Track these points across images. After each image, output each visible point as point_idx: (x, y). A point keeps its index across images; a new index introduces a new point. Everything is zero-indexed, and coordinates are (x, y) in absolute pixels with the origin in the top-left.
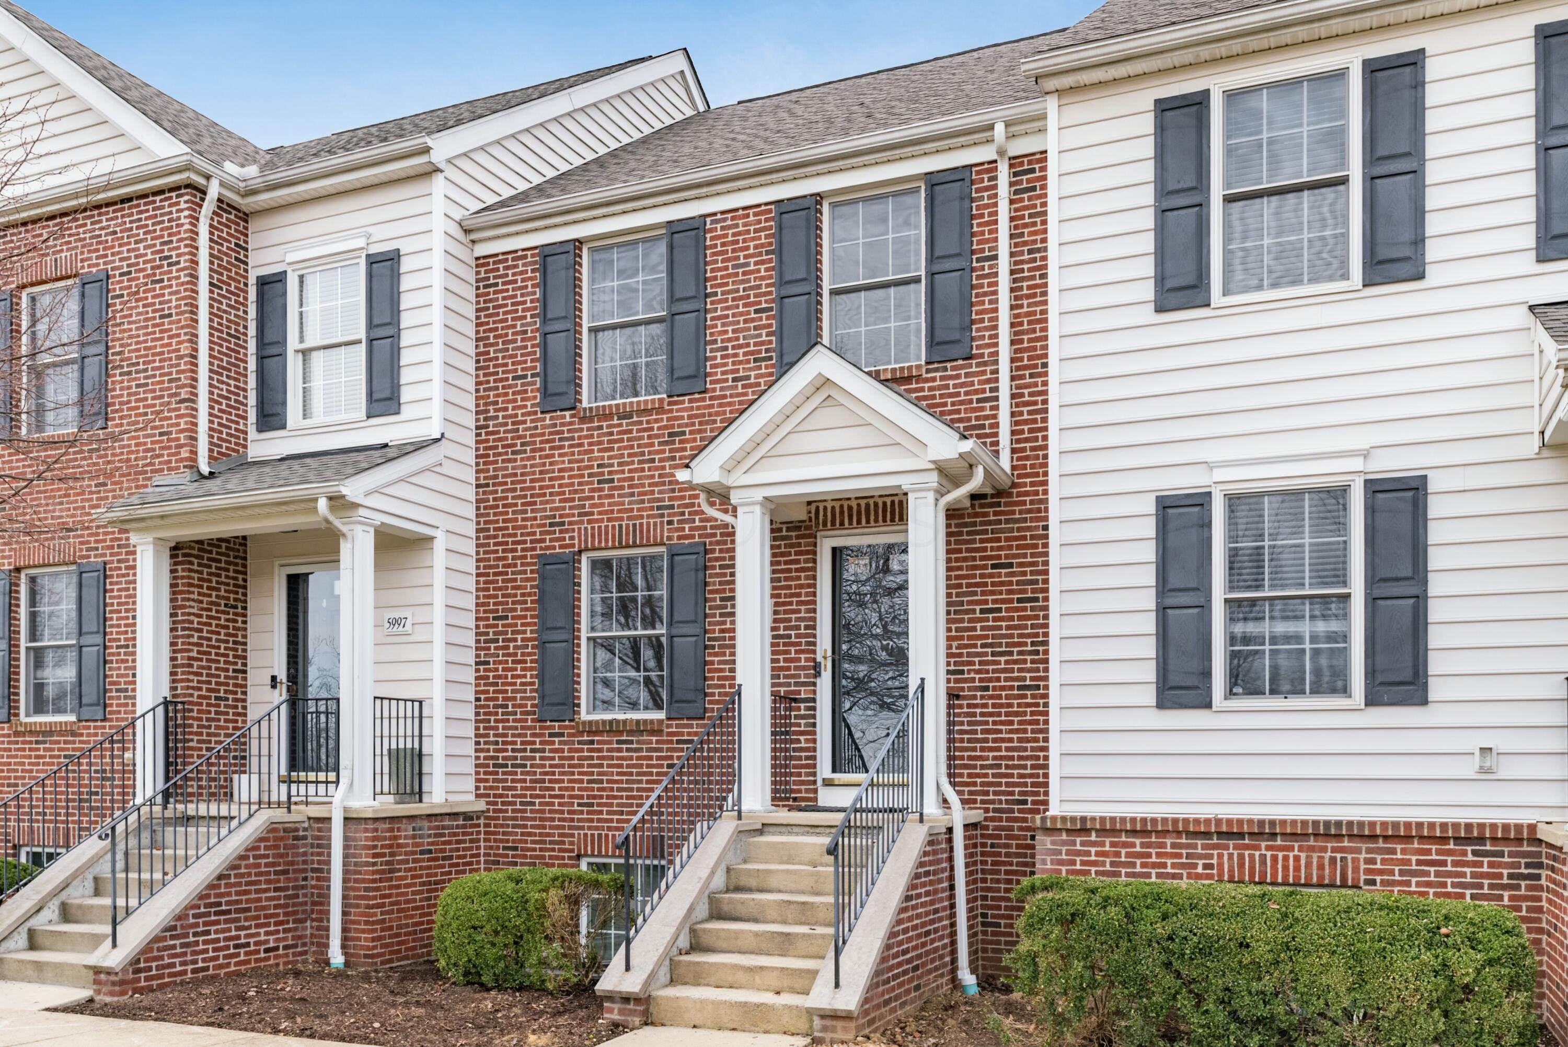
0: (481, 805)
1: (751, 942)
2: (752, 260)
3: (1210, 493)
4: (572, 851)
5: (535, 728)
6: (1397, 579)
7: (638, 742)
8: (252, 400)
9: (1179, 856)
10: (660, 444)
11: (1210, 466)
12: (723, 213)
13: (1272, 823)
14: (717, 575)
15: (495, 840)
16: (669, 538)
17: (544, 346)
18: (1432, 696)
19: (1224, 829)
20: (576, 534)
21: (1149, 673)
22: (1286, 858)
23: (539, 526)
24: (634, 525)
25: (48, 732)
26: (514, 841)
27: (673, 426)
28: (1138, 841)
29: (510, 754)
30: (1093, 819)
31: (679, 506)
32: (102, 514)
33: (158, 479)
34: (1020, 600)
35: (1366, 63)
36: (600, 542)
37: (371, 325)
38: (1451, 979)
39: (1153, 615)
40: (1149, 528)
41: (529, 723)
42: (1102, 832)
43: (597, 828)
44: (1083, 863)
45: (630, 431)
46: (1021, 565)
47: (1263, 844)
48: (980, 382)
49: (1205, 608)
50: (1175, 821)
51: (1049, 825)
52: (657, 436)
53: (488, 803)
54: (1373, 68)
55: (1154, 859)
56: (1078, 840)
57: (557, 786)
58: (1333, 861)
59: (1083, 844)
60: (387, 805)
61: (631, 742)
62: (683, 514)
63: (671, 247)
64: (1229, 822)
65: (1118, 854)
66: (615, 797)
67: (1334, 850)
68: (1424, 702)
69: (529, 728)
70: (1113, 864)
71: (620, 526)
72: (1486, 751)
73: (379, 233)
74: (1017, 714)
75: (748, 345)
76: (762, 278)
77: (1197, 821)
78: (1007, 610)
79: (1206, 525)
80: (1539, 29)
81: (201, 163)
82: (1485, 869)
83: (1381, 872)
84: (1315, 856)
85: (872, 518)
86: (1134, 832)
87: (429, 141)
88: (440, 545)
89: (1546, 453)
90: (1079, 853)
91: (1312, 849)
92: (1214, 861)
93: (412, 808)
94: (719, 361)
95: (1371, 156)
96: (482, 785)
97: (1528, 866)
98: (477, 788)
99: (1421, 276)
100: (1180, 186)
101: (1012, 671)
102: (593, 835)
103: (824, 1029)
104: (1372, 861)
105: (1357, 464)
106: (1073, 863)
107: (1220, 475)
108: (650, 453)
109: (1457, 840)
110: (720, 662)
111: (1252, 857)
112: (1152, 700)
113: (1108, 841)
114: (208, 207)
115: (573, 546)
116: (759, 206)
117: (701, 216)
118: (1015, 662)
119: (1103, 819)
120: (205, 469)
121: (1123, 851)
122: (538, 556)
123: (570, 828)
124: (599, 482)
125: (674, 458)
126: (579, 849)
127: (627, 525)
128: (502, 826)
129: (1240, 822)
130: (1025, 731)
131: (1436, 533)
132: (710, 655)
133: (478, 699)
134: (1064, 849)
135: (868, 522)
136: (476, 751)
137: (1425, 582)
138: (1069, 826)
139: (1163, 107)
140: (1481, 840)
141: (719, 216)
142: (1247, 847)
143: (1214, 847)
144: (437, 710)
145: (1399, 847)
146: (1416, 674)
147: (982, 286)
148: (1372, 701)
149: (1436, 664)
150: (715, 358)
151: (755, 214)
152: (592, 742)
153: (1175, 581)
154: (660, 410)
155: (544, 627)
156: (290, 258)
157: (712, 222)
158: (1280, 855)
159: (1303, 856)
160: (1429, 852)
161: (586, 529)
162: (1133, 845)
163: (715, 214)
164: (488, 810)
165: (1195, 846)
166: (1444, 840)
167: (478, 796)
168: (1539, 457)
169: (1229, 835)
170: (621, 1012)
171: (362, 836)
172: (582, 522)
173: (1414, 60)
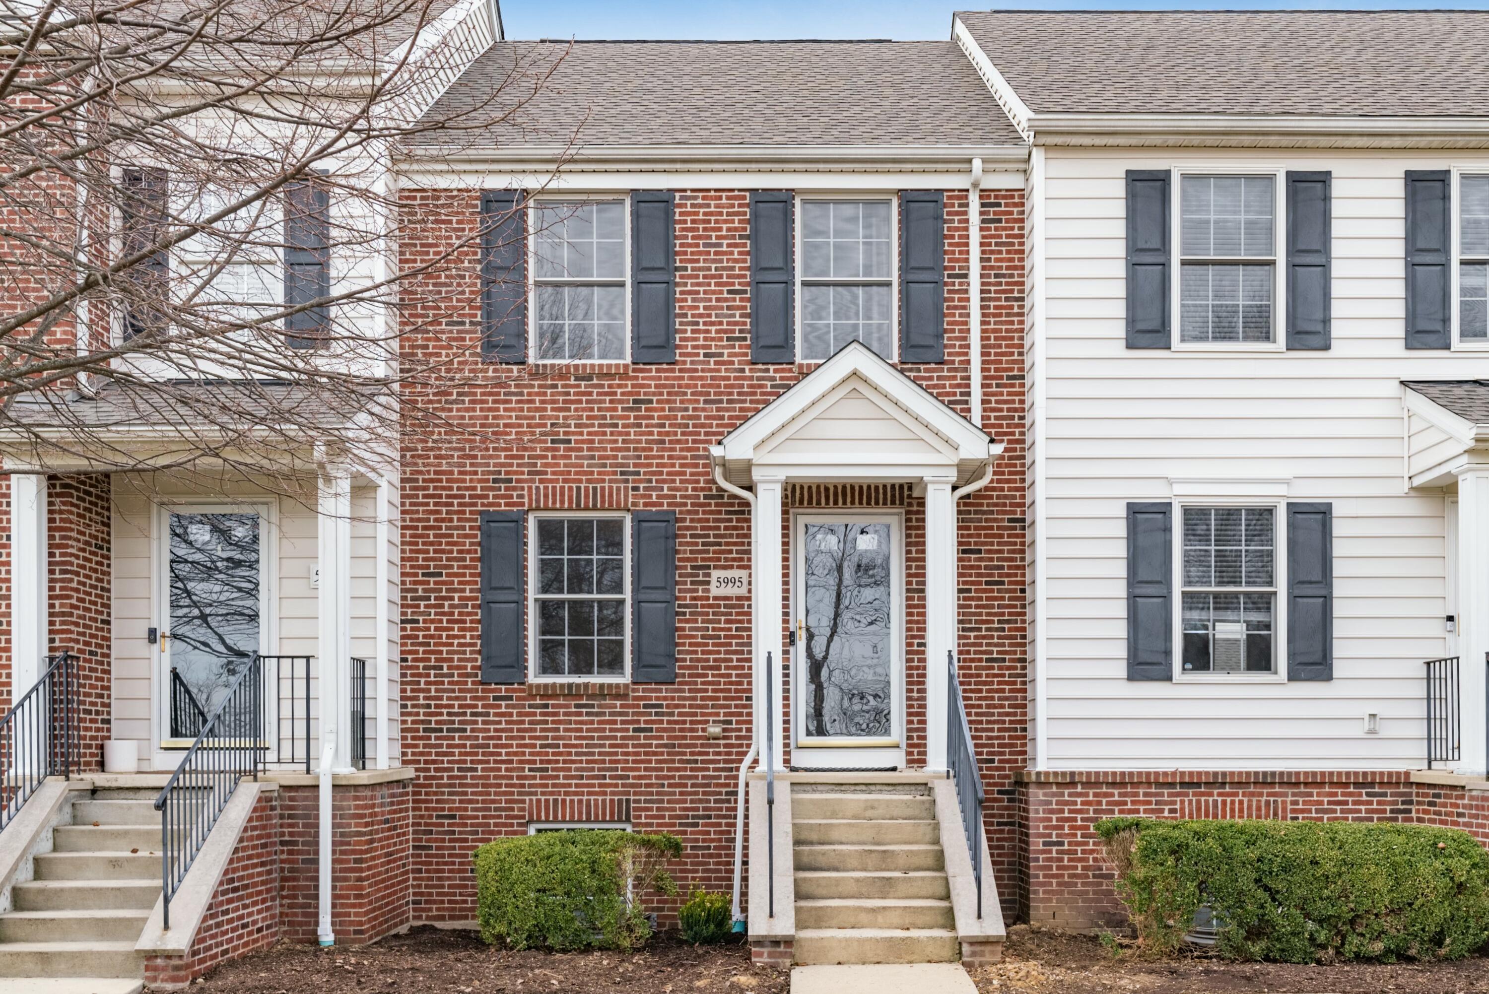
0: (409, 773)
1: (853, 888)
2: (725, 242)
3: (1170, 504)
4: (523, 817)
5: (477, 691)
6: (1311, 582)
7: (600, 706)
9: (1150, 803)
10: (623, 409)
11: (1170, 482)
12: (693, 190)
13: (1224, 774)
14: (688, 544)
15: (427, 809)
16: (634, 504)
17: (485, 294)
18: (1335, 674)
19: (1187, 780)
20: (525, 493)
21: (1121, 650)
22: (1233, 802)
23: (480, 481)
24: (595, 489)
26: (450, 809)
27: (639, 394)
28: (1116, 792)
29: (445, 718)
30: (1081, 773)
31: (645, 473)
34: (987, 583)
35: (1289, 174)
36: (554, 502)
37: (290, 248)
38: (1452, 879)
39: (1125, 602)
40: (1121, 529)
41: (470, 686)
42: (1088, 784)
43: (552, 793)
44: (1070, 811)
45: (590, 394)
46: (989, 551)
47: (1216, 792)
48: (951, 386)
49: (1167, 598)
50: (1148, 774)
51: (1043, 779)
52: (620, 402)
53: (417, 770)
54: (1295, 179)
55: (1129, 806)
56: (1066, 792)
57: (503, 751)
58: (1268, 803)
59: (1070, 795)
60: (350, 772)
61: (593, 706)
62: (650, 481)
64: (1191, 774)
65: (1099, 803)
66: (573, 762)
67: (1269, 795)
68: (1329, 678)
69: (469, 691)
70: (1095, 811)
71: (579, 488)
72: (1373, 716)
74: (985, 683)
75: (721, 323)
76: (736, 261)
77: (1165, 774)
78: (976, 591)
79: (1168, 529)
80: (1408, 173)
82: (1375, 806)
83: (1302, 811)
84: (1254, 799)
85: (849, 500)
86: (1114, 784)
88: (383, 497)
89: (1412, 494)
90: (1067, 803)
91: (1252, 794)
92: (1178, 807)
94: (689, 334)
95: (1293, 249)
96: (409, 751)
97: (1403, 803)
98: (404, 754)
99: (1327, 347)
100: (1148, 246)
101: (981, 645)
102: (547, 801)
103: (974, 954)
104: (1296, 803)
105: (1282, 490)
106: (1063, 811)
107: (1178, 489)
108: (612, 417)
109: (1356, 784)
110: (691, 629)
111: (1207, 802)
112: (1124, 674)
113: (1091, 792)
115: (523, 504)
116: (732, 190)
117: (669, 190)
118: (984, 637)
119: (1089, 774)
121: (1104, 801)
122: (480, 513)
123: (520, 793)
124: (553, 441)
125: (639, 425)
126: (531, 815)
127: (587, 489)
128: (435, 794)
129: (1199, 774)
130: (993, 698)
131: (1339, 548)
132: (680, 621)
133: (404, 660)
134: (1054, 800)
135: (845, 503)
136: (402, 714)
137: (1330, 586)
138: (1060, 780)
139: (1133, 178)
140: (1372, 784)
141: (689, 193)
142: (1203, 794)
143: (1178, 795)
144: (380, 671)
145: (1315, 791)
146: (1325, 656)
147: (953, 300)
148: (1293, 677)
149: (1339, 649)
150: (685, 331)
151: (728, 198)
152: (546, 706)
153: (1143, 575)
154: (624, 376)
155: (489, 587)
157: (681, 198)
158: (1229, 800)
159: (1246, 800)
160: (1336, 795)
161: (538, 488)
162: (1113, 795)
163: (685, 190)
164: (418, 778)
165: (1162, 795)
166: (1346, 785)
167: (404, 762)
168: (1406, 496)
169: (1191, 785)
170: (770, 955)
171: (351, 805)
172: (533, 481)
173: (1324, 179)
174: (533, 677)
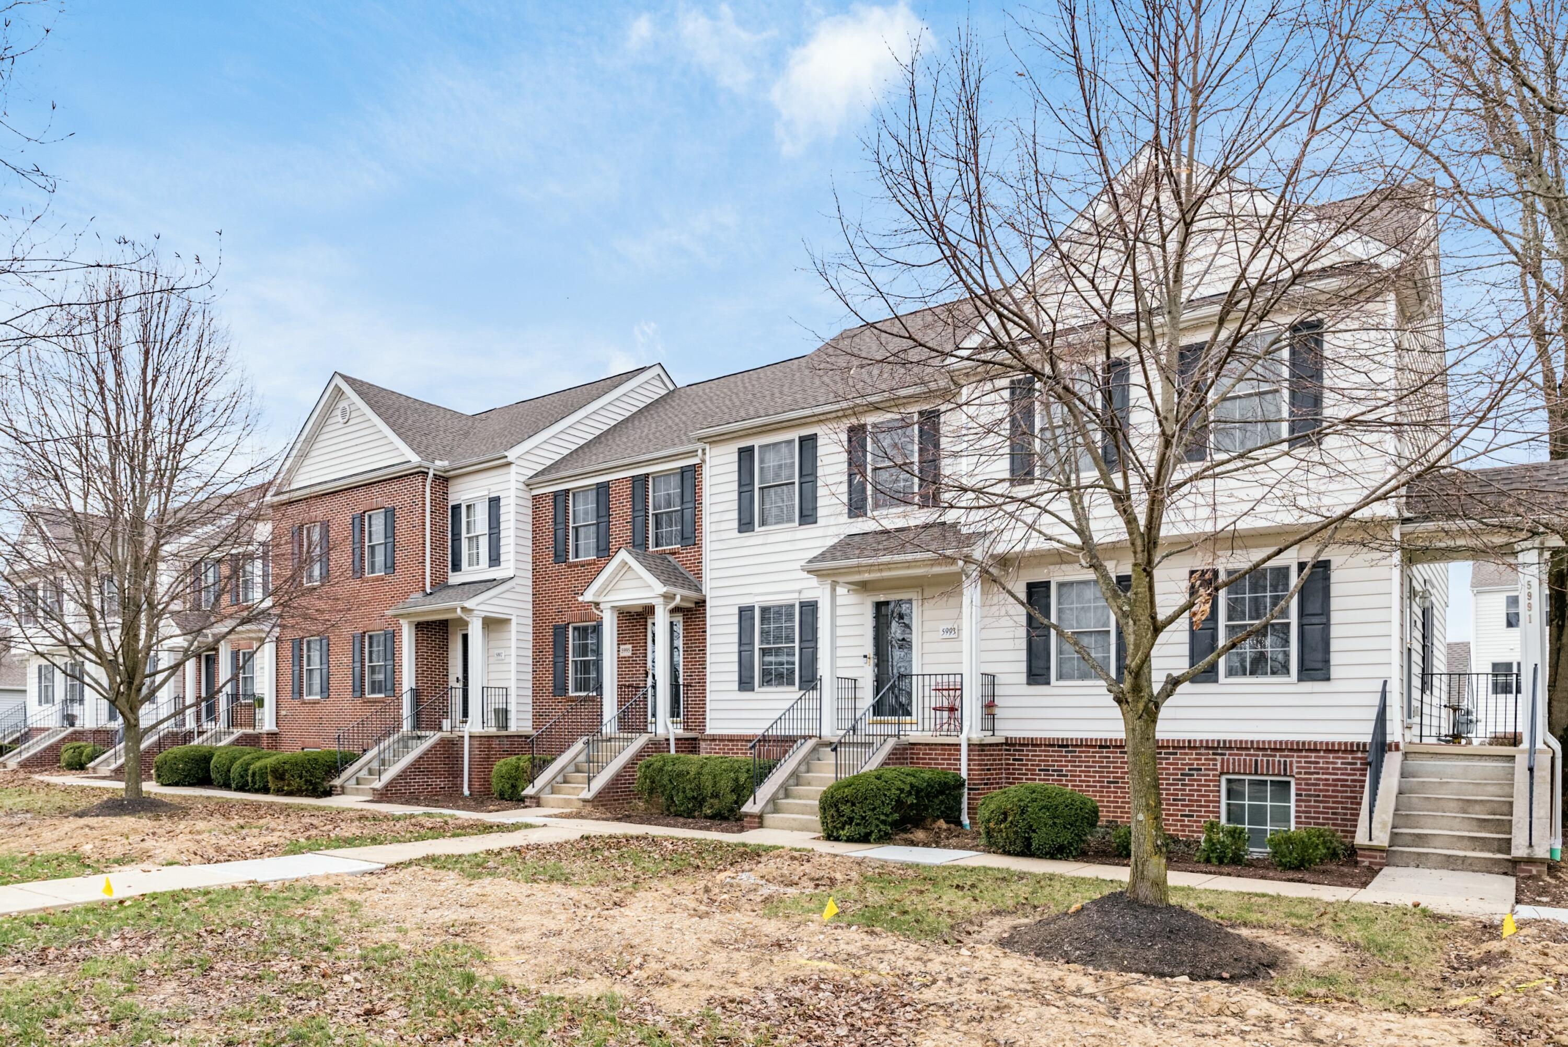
0: (535, 733)
2: (625, 501)
3: (755, 606)
5: (552, 699)
6: (808, 641)
7: (587, 705)
8: (450, 559)
9: (742, 749)
11: (755, 595)
12: (615, 480)
15: (539, 747)
17: (555, 534)
18: (818, 687)
20: (566, 616)
21: (736, 677)
23: (554, 613)
24: (586, 613)
25: (375, 701)
26: (546, 748)
32: (389, 613)
33: (412, 596)
35: (800, 438)
36: (575, 620)
37: (490, 528)
39: (737, 654)
40: (736, 620)
41: (551, 697)
44: (714, 753)
45: (584, 572)
48: (698, 555)
49: (752, 651)
50: (742, 736)
51: (707, 738)
52: (593, 575)
54: (802, 440)
55: (735, 751)
56: (718, 744)
59: (720, 745)
60: (492, 730)
63: (598, 494)
65: (724, 749)
66: (580, 729)
68: (815, 689)
71: (582, 613)
73: (493, 488)
75: (624, 537)
76: (628, 508)
77: (748, 736)
79: (754, 618)
80: (849, 428)
81: (425, 464)
86: (738, 740)
87: (506, 454)
88: (514, 623)
93: (504, 733)
94: (614, 543)
95: (801, 475)
96: (534, 723)
98: (532, 725)
99: (816, 522)
100: (745, 483)
103: (583, 806)
105: (796, 595)
106: (711, 753)
107: (758, 599)
112: (737, 688)
113: (723, 744)
114: (429, 481)
115: (565, 621)
116: (627, 478)
117: (608, 482)
119: (720, 735)
120: (428, 591)
121: (726, 748)
122: (553, 626)
123: (564, 742)
124: (574, 594)
127: (584, 613)
128: (541, 741)
133: (533, 687)
134: (712, 747)
136: (532, 709)
137: (816, 642)
138: (714, 738)
139: (741, 451)
144: (513, 692)
146: (813, 678)
147: (698, 515)
148: (801, 688)
151: (626, 481)
152: (572, 705)
153: (744, 641)
154: (594, 563)
155: (555, 656)
156: (464, 498)
157: (612, 484)
162: (729, 745)
163: (613, 481)
165: (747, 746)
167: (533, 728)
170: (529, 802)
171: (476, 743)
172: (568, 611)
173: (813, 438)
174: (571, 693)
